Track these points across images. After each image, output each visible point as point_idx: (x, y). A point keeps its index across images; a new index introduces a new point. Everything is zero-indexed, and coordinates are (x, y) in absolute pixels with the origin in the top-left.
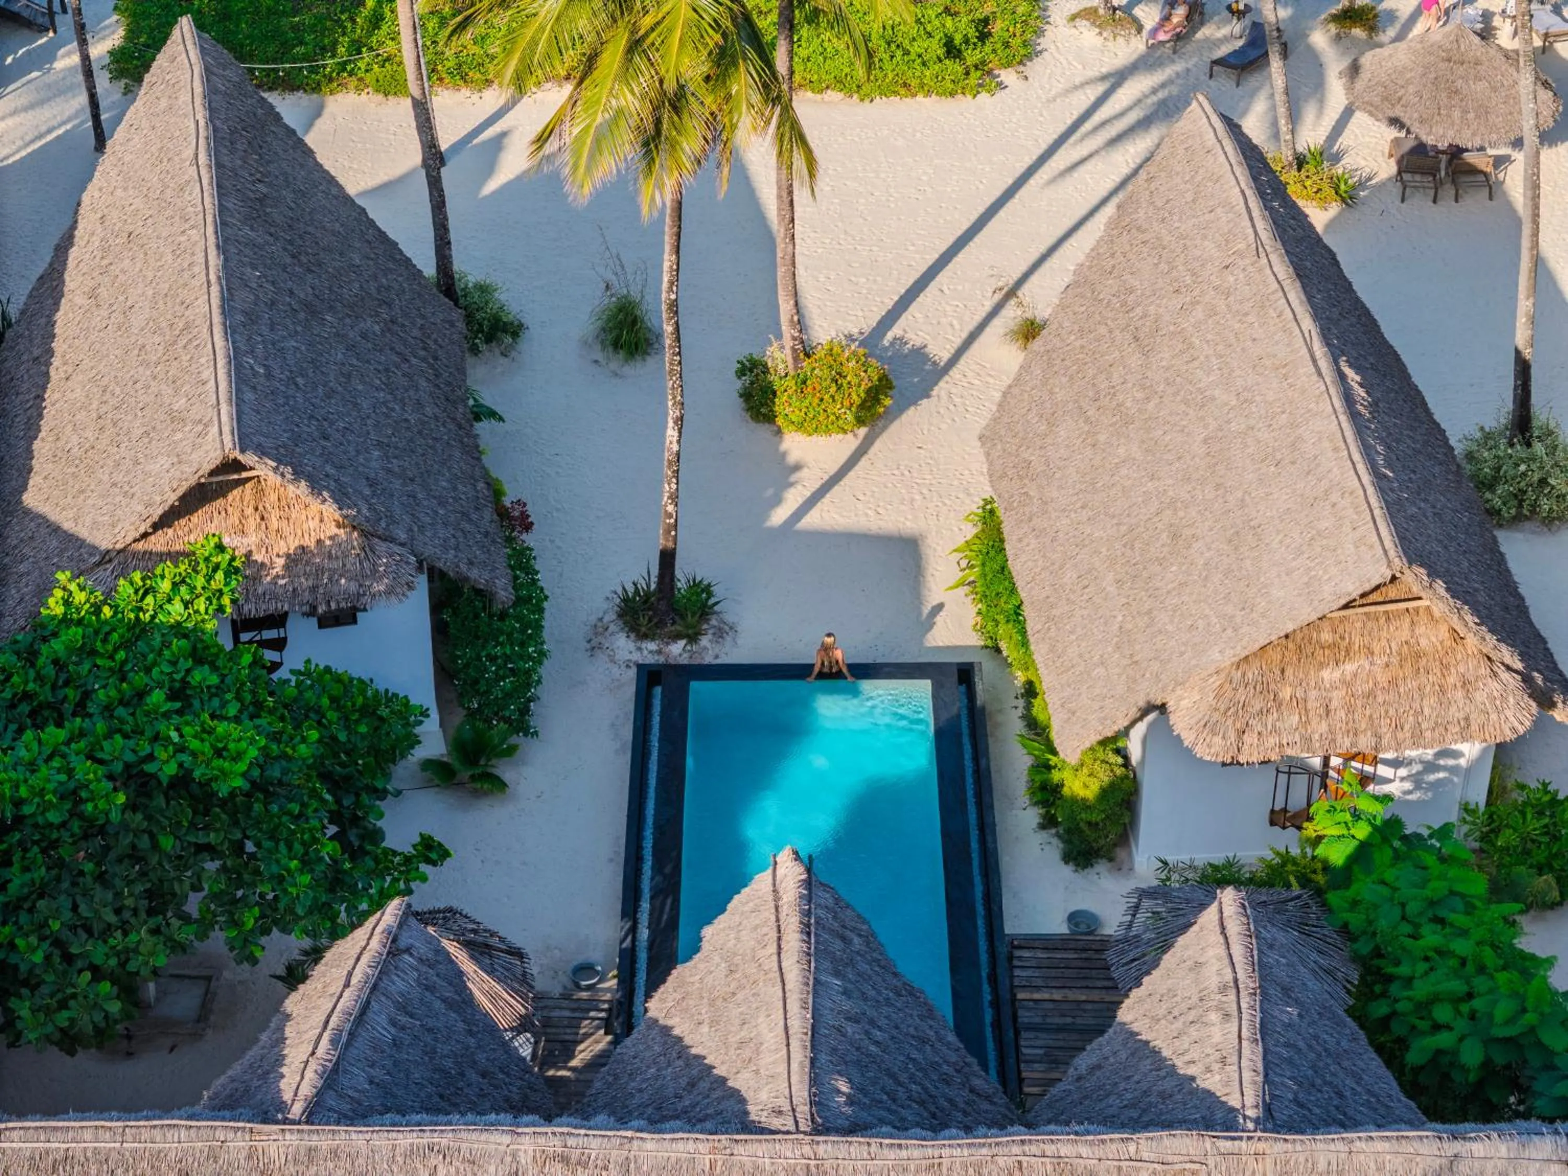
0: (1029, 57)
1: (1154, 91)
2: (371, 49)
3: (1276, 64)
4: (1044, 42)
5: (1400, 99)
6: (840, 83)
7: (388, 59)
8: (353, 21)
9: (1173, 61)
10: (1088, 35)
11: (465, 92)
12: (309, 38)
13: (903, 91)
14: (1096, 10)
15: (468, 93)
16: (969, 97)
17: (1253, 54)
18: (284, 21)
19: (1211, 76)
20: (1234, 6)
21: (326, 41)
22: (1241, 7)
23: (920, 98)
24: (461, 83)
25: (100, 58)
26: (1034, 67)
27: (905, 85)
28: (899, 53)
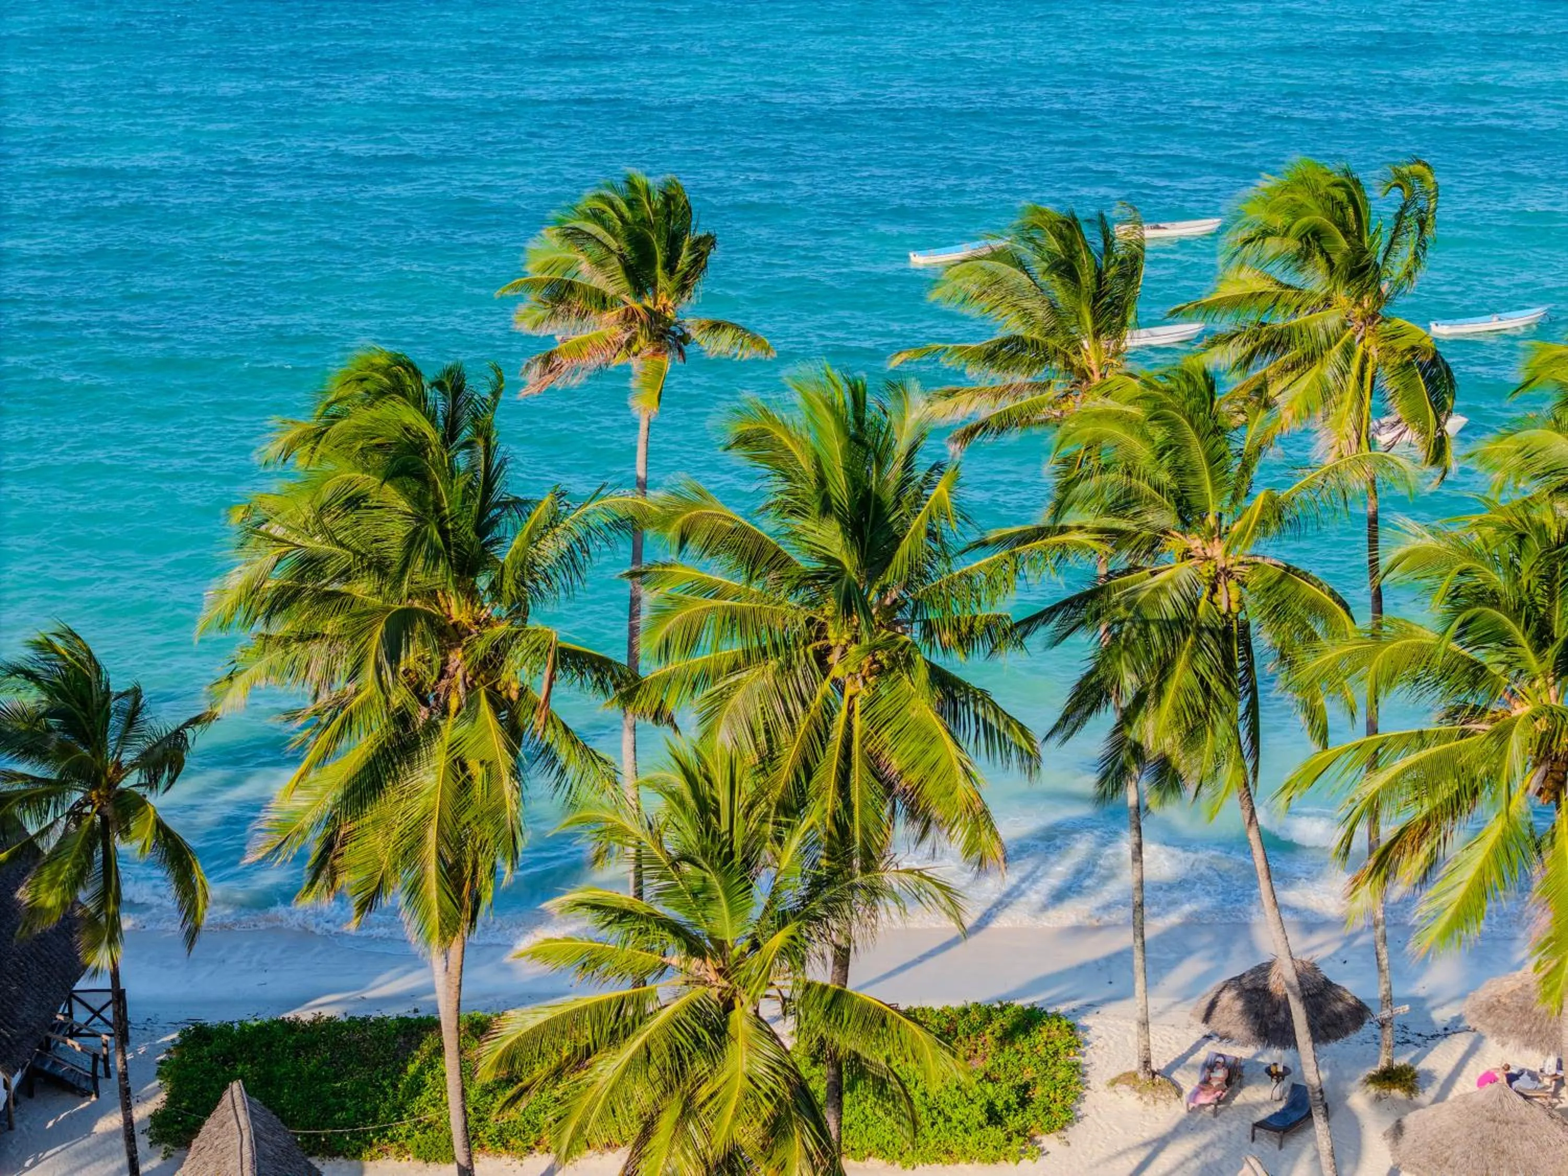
0: (1069, 1122)
1: (1197, 1155)
2: (412, 1115)
3: (1320, 1125)
4: (1084, 1108)
5: (1447, 1159)
6: (882, 1150)
7: (429, 1126)
8: (395, 1087)
9: (1214, 1125)
10: (1128, 1099)
11: (506, 1159)
12: (349, 1103)
13: (945, 1158)
14: (1135, 1075)
15: (509, 1160)
16: (1012, 1164)
17: (1295, 1116)
18: (326, 1087)
19: (1253, 1139)
20: (1273, 1069)
21: (368, 1107)
22: (1280, 1069)
23: (962, 1164)
24: (503, 1150)
25: (142, 1122)
26: (1075, 1133)
27: (948, 1152)
28: (941, 1120)
